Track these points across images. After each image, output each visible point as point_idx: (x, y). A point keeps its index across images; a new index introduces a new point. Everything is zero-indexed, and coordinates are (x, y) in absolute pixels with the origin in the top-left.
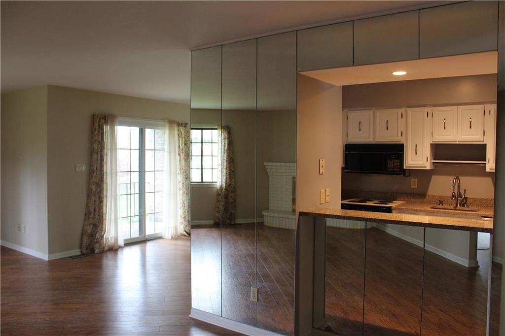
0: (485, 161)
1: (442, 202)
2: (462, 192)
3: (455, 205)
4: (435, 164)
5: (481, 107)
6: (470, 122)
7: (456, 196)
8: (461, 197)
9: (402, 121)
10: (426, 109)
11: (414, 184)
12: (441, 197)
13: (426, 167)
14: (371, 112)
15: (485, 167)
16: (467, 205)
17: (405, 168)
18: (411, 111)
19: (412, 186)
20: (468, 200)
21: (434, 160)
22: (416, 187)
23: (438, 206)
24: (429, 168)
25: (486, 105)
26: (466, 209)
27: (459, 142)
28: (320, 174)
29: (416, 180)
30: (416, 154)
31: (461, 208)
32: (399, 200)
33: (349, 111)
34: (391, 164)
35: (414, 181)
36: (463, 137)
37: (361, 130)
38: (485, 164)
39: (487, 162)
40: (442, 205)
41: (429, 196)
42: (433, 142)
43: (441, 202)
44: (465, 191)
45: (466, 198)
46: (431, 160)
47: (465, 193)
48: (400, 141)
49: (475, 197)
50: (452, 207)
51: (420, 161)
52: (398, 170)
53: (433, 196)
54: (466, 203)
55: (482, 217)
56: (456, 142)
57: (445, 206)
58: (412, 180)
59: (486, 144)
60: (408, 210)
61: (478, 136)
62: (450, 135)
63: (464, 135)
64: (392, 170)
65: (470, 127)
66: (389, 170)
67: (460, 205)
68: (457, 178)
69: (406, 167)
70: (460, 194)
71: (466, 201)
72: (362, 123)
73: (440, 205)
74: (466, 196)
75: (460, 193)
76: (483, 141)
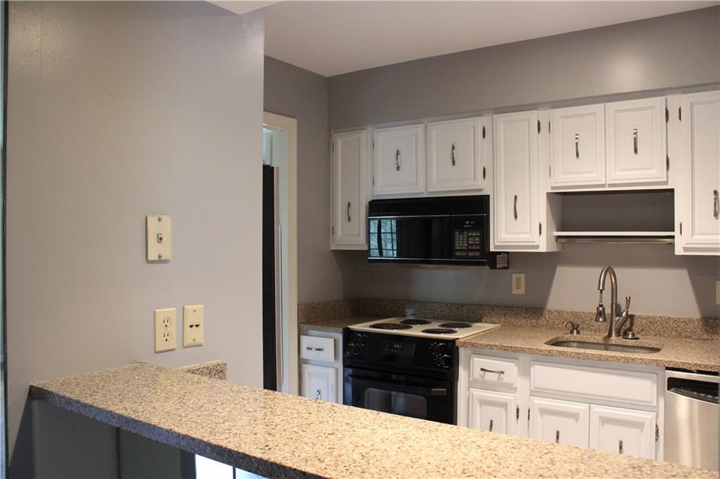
0: (674, 231)
1: (578, 326)
2: (622, 302)
3: (607, 334)
4: (560, 240)
5: (658, 102)
6: (635, 139)
7: (608, 311)
8: (619, 314)
9: (484, 145)
10: (534, 116)
11: (518, 285)
12: (575, 314)
13: (537, 247)
14: (420, 129)
15: (672, 245)
16: (633, 335)
17: (492, 249)
18: (502, 121)
19: (515, 292)
20: (636, 321)
21: (558, 230)
22: (522, 291)
23: (568, 337)
24: (545, 251)
25: (670, 97)
26: (631, 342)
27: (610, 185)
28: (148, 262)
29: (522, 276)
30: (516, 217)
31: (620, 341)
32: (486, 322)
33: (378, 128)
34: (462, 241)
35: (518, 280)
36: (618, 173)
37: (401, 168)
38: (673, 237)
39: (676, 233)
40: (578, 332)
41: (549, 311)
42: (552, 188)
43: (575, 327)
44: (628, 301)
45: (631, 317)
46: (549, 230)
47: (628, 307)
48: (481, 190)
49: (651, 314)
50: (599, 338)
51: (526, 233)
52: (477, 254)
53: (559, 312)
54: (630, 329)
55: (668, 368)
56: (604, 186)
57: (585, 336)
58: (514, 276)
59: (672, 191)
60: (492, 347)
61: (655, 171)
62: (592, 172)
63: (622, 170)
64: (464, 254)
65: (636, 151)
66: (457, 254)
67: (618, 334)
68: (609, 270)
69: (495, 247)
70: (618, 307)
71: (632, 324)
72: (402, 153)
73: (572, 332)
74: (630, 313)
75: (616, 304)
76: (666, 183)
